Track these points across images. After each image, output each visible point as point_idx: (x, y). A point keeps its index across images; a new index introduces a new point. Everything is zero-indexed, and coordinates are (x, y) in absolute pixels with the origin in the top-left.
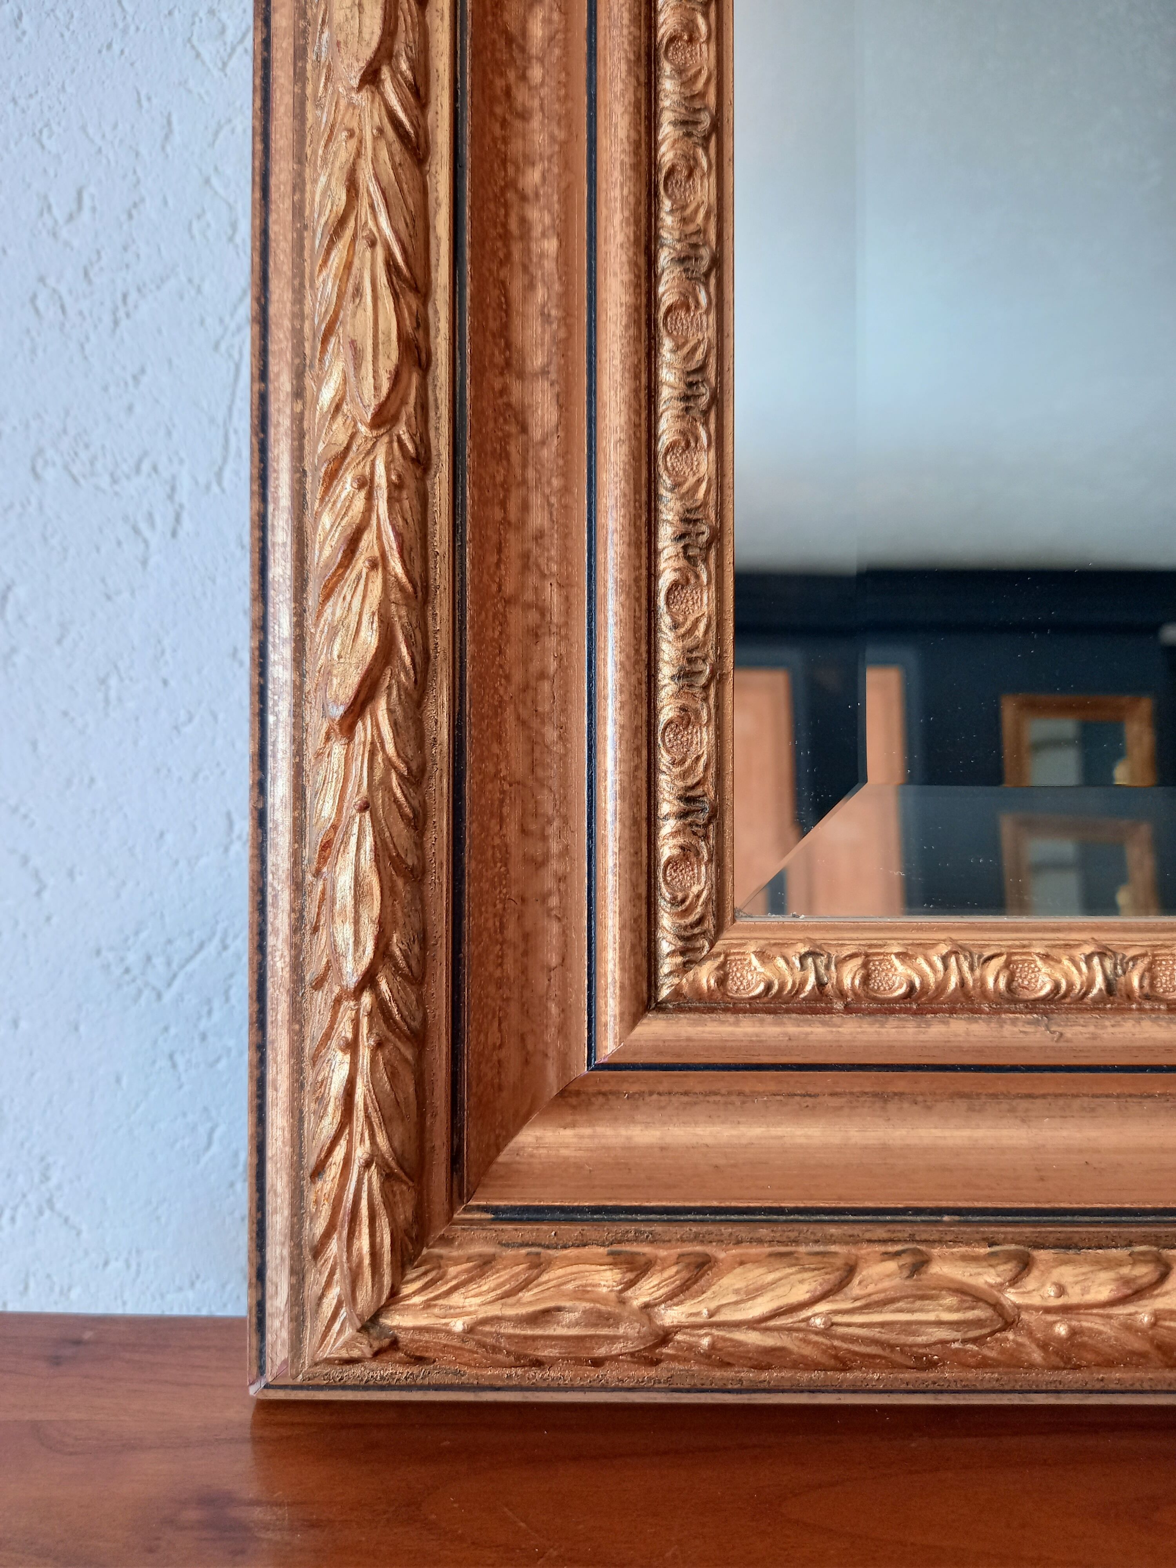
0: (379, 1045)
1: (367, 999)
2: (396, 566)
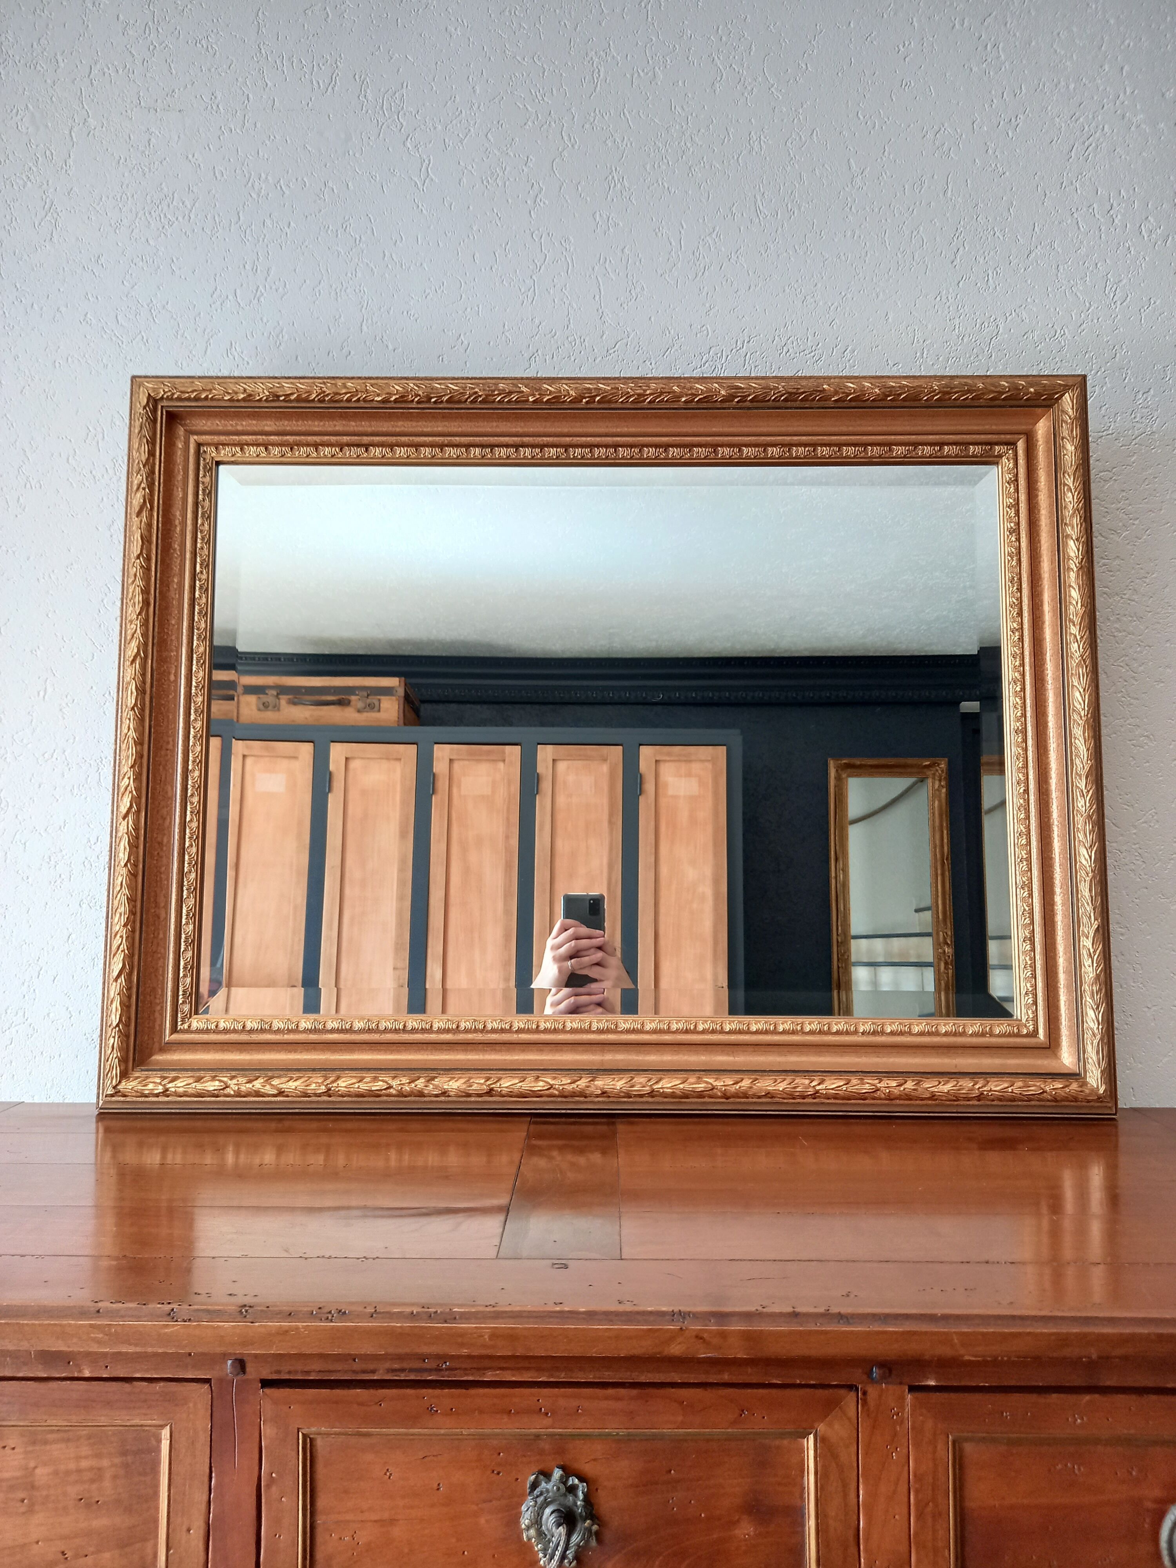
0: (119, 1037)
1: (117, 1029)
2: (126, 951)
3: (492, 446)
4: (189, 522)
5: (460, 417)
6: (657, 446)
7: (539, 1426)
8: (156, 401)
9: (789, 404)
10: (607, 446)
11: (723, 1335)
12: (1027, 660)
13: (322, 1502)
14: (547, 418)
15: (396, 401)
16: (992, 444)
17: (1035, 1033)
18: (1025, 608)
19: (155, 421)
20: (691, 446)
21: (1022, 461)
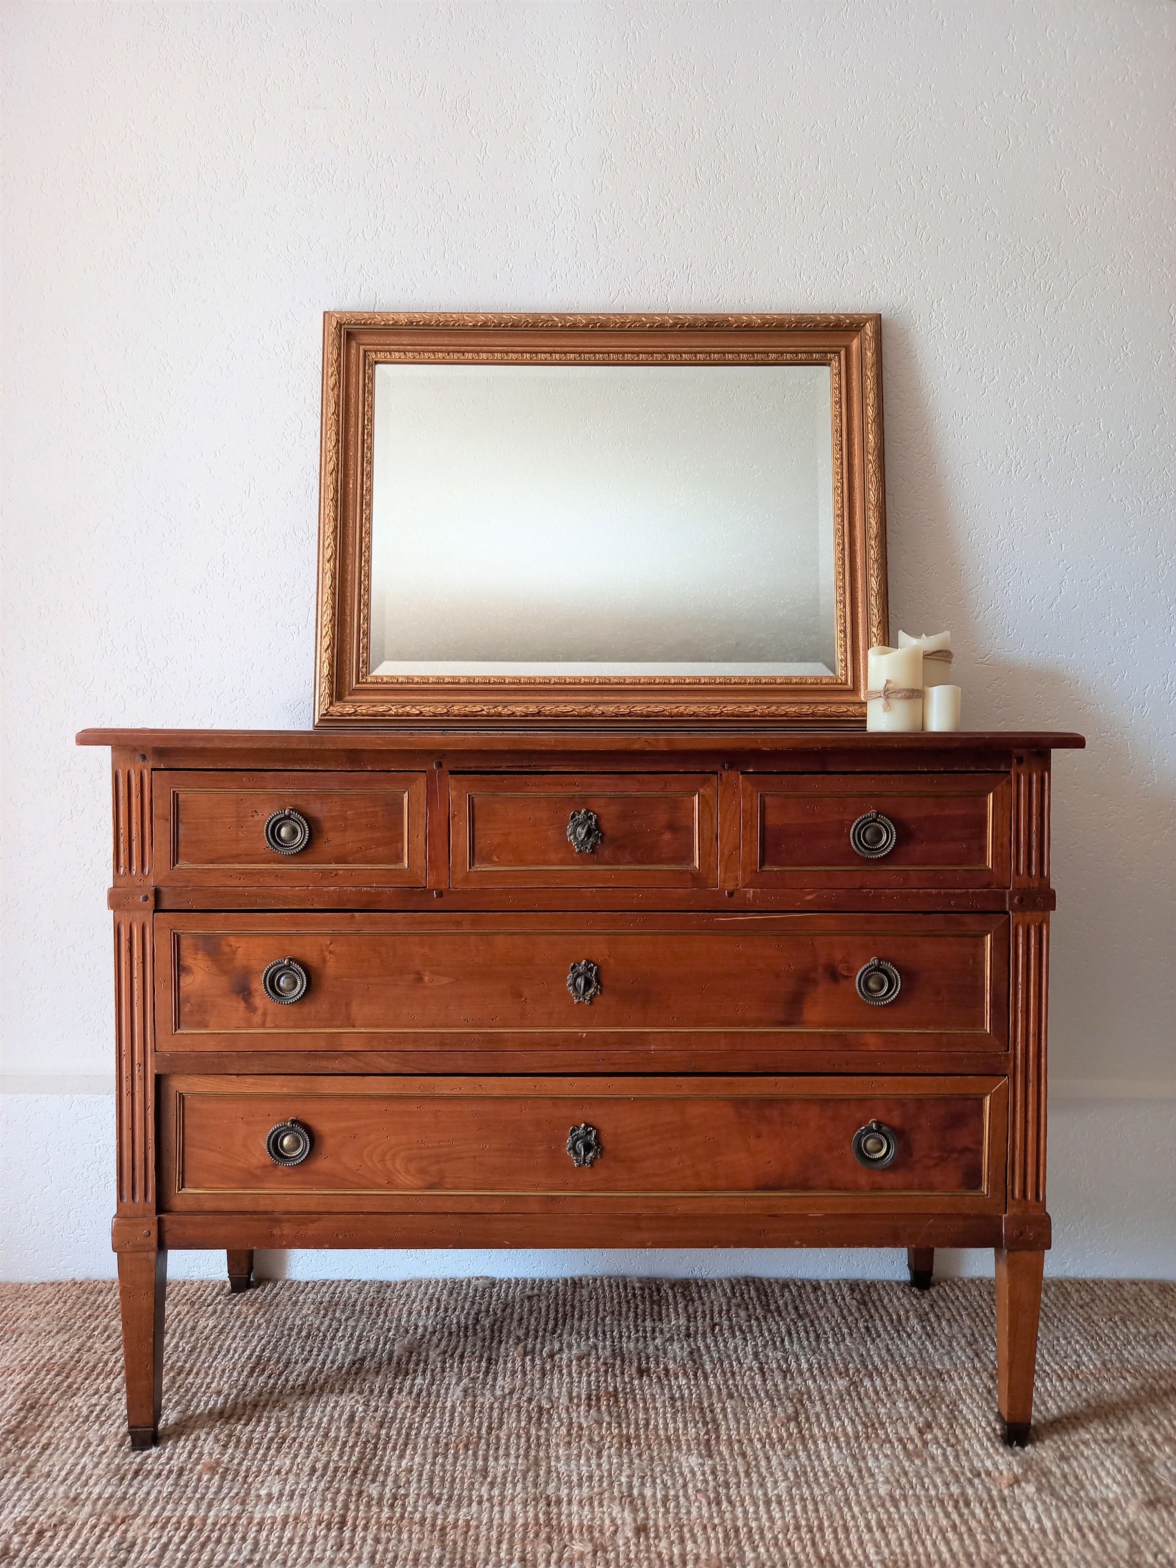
0: (328, 682)
1: (327, 678)
2: (331, 636)
3: (536, 353)
4: (360, 395)
5: (518, 335)
6: (632, 353)
7: (575, 791)
8: (341, 325)
9: (709, 329)
10: (603, 353)
11: (657, 740)
12: (845, 475)
13: (477, 826)
14: (568, 336)
15: (481, 326)
16: (826, 353)
17: (846, 684)
18: (844, 446)
19: (340, 337)
20: (652, 353)
21: (843, 363)
